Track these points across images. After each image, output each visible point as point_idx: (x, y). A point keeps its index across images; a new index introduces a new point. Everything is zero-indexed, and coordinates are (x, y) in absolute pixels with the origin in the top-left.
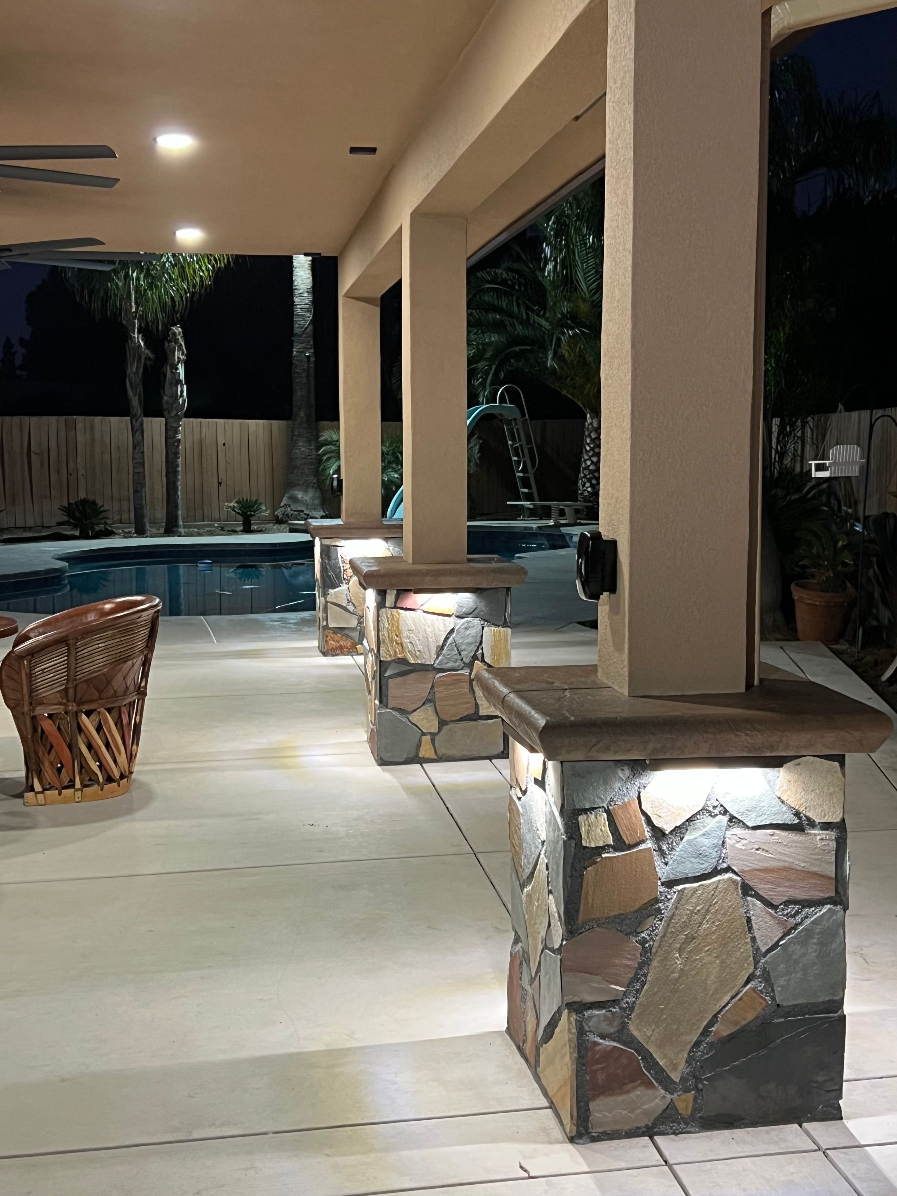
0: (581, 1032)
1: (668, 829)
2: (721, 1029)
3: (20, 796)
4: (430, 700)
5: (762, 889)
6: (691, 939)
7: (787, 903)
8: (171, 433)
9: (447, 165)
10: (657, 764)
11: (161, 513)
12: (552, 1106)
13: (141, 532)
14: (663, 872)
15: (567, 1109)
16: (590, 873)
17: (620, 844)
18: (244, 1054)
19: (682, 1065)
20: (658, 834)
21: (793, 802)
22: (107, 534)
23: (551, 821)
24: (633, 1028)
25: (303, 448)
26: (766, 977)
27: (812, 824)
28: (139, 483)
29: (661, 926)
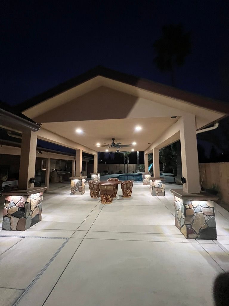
0: (187, 227)
1: (195, 207)
2: (202, 229)
3: (122, 197)
4: (157, 190)
5: (205, 214)
6: (198, 218)
7: (208, 215)
8: (127, 165)
9: (158, 145)
10: (193, 200)
11: (126, 172)
12: (183, 234)
13: (125, 173)
14: (195, 211)
15: (186, 235)
16: (187, 211)
17: (190, 208)
18: (150, 225)
19: (198, 232)
20: (194, 207)
21: (208, 205)
22: (122, 173)
23: (181, 205)
24: (193, 227)
25: (138, 166)
26: (207, 223)
27: (210, 207)
28: (125, 170)
29: (195, 217)
